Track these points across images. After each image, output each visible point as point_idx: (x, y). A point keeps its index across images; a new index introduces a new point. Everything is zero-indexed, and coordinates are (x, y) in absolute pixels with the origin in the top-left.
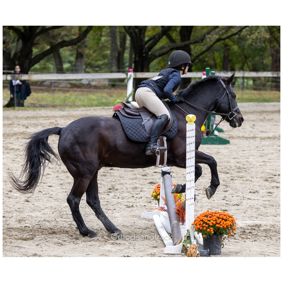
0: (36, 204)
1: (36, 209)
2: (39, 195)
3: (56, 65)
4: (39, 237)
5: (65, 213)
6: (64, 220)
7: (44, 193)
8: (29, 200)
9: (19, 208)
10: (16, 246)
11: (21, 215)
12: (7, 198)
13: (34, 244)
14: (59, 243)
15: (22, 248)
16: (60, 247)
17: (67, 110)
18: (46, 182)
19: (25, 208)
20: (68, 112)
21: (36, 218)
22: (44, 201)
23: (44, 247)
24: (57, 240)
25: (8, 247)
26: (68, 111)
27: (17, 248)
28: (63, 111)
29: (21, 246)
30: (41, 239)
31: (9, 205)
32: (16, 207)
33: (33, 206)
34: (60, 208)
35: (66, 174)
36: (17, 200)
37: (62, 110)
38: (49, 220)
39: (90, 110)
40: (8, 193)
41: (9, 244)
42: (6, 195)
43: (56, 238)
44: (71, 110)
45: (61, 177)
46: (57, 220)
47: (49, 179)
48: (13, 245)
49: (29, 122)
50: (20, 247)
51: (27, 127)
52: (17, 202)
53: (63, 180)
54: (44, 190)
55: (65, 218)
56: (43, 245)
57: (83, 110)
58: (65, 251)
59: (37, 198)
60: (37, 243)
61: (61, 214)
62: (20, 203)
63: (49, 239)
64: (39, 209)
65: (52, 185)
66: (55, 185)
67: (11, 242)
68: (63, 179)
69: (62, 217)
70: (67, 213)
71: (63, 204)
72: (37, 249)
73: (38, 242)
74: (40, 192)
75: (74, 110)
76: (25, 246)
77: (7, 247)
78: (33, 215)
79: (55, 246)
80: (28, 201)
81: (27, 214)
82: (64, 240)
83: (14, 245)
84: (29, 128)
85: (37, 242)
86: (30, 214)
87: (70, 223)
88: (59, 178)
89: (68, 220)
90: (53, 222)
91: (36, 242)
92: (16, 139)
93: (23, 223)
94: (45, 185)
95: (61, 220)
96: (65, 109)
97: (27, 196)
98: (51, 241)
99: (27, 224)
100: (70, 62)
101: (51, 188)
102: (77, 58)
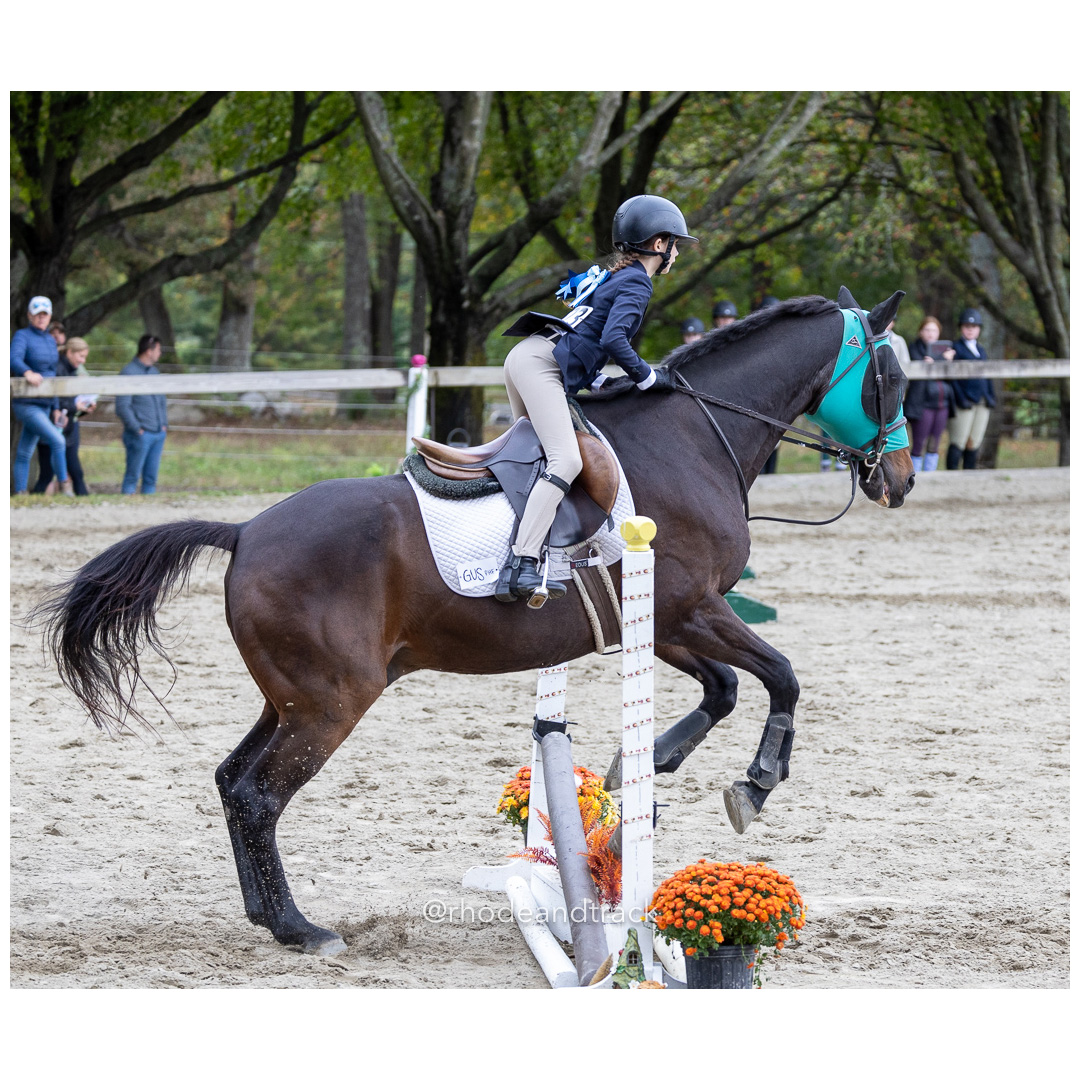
0: (87, 841)
1: (87, 861)
2: (94, 811)
4: (99, 959)
5: (189, 873)
6: (188, 897)
7: (114, 801)
8: (58, 827)
9: (24, 858)
11: (33, 881)
13: (80, 987)
14: (170, 982)
17: (191, 503)
18: (119, 762)
19: (44, 858)
21: (87, 893)
22: (113, 831)
24: (162, 969)
26: (196, 507)
28: (176, 507)
30: (104, 966)
33: (73, 849)
34: (173, 857)
35: (190, 735)
36: (16, 827)
37: (175, 503)
38: (131, 897)
43: (161, 963)
44: (205, 503)
45: (174, 743)
46: (159, 897)
47: (130, 752)
51: (50, 567)
52: (18, 835)
53: (181, 755)
54: (112, 791)
55: (190, 892)
59: (87, 822)
60: (91, 981)
61: (174, 877)
62: (29, 837)
63: (130, 969)
64: (98, 861)
65: (143, 773)
66: (152, 773)
68: (180, 751)
69: (178, 889)
70: (198, 873)
71: (181, 843)
73: (95, 979)
74: (98, 797)
75: (218, 504)
78: (75, 882)
80: (55, 832)
81: (52, 878)
82: (187, 970)
85: (91, 978)
86: (66, 877)
87: (206, 909)
88: (165, 748)
89: (200, 898)
90: (146, 908)
91: (88, 979)
93: (37, 909)
94: (117, 773)
95: (177, 897)
96: (183, 502)
97: (53, 812)
98: (142, 975)
99: (54, 913)
100: (199, 331)
101: (137, 782)
102: (224, 318)
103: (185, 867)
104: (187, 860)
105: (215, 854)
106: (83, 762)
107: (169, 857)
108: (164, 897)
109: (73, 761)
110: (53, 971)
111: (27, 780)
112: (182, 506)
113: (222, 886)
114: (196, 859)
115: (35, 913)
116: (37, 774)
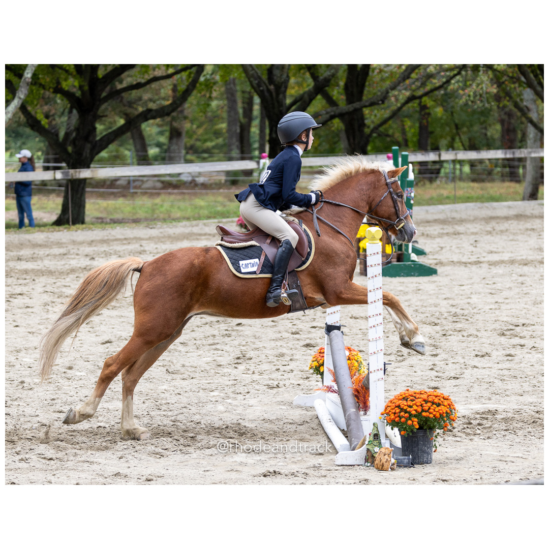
0: (115, 388)
1: (115, 397)
3: (137, 151)
4: (123, 444)
5: (164, 402)
6: (164, 413)
9: (86, 397)
10: (84, 461)
12: (66, 379)
13: (115, 457)
14: (157, 454)
15: (95, 464)
16: (158, 460)
17: (158, 226)
20: (161, 230)
21: (116, 412)
23: (132, 461)
24: (153, 447)
25: (72, 463)
26: (161, 228)
27: (86, 465)
28: (151, 228)
29: (92, 460)
30: (125, 447)
31: (68, 392)
32: (81, 395)
34: (156, 394)
36: (81, 382)
37: (151, 227)
38: (137, 414)
39: (197, 225)
40: (66, 370)
41: (72, 458)
42: (63, 375)
43: (152, 444)
44: (165, 226)
46: (150, 413)
48: (78, 458)
49: (96, 249)
50: (92, 463)
51: (93, 258)
52: (83, 386)
55: (164, 411)
56: (131, 457)
57: (185, 226)
58: (167, 466)
60: (120, 454)
61: (157, 403)
62: (88, 387)
63: (138, 448)
67: (76, 455)
69: (159, 409)
70: (168, 402)
71: (159, 387)
72: (120, 465)
73: (122, 453)
75: (171, 226)
76: (100, 460)
77: (68, 462)
78: (110, 407)
79: (150, 458)
82: (165, 448)
83: (80, 459)
84: (96, 259)
85: (120, 452)
86: (106, 405)
87: (173, 418)
89: (170, 413)
90: (144, 419)
91: (118, 453)
92: (75, 278)
93: (93, 420)
95: (159, 413)
96: (154, 226)
98: (143, 450)
100: (159, 145)
102: (171, 138)
103: (162, 399)
104: (163, 395)
105: (176, 392)
106: (112, 350)
107: (154, 394)
108: (152, 413)
109: (107, 350)
110: (101, 450)
111: (86, 360)
112: (154, 228)
113: (180, 407)
114: (167, 395)
115: (92, 422)
116: (90, 357)
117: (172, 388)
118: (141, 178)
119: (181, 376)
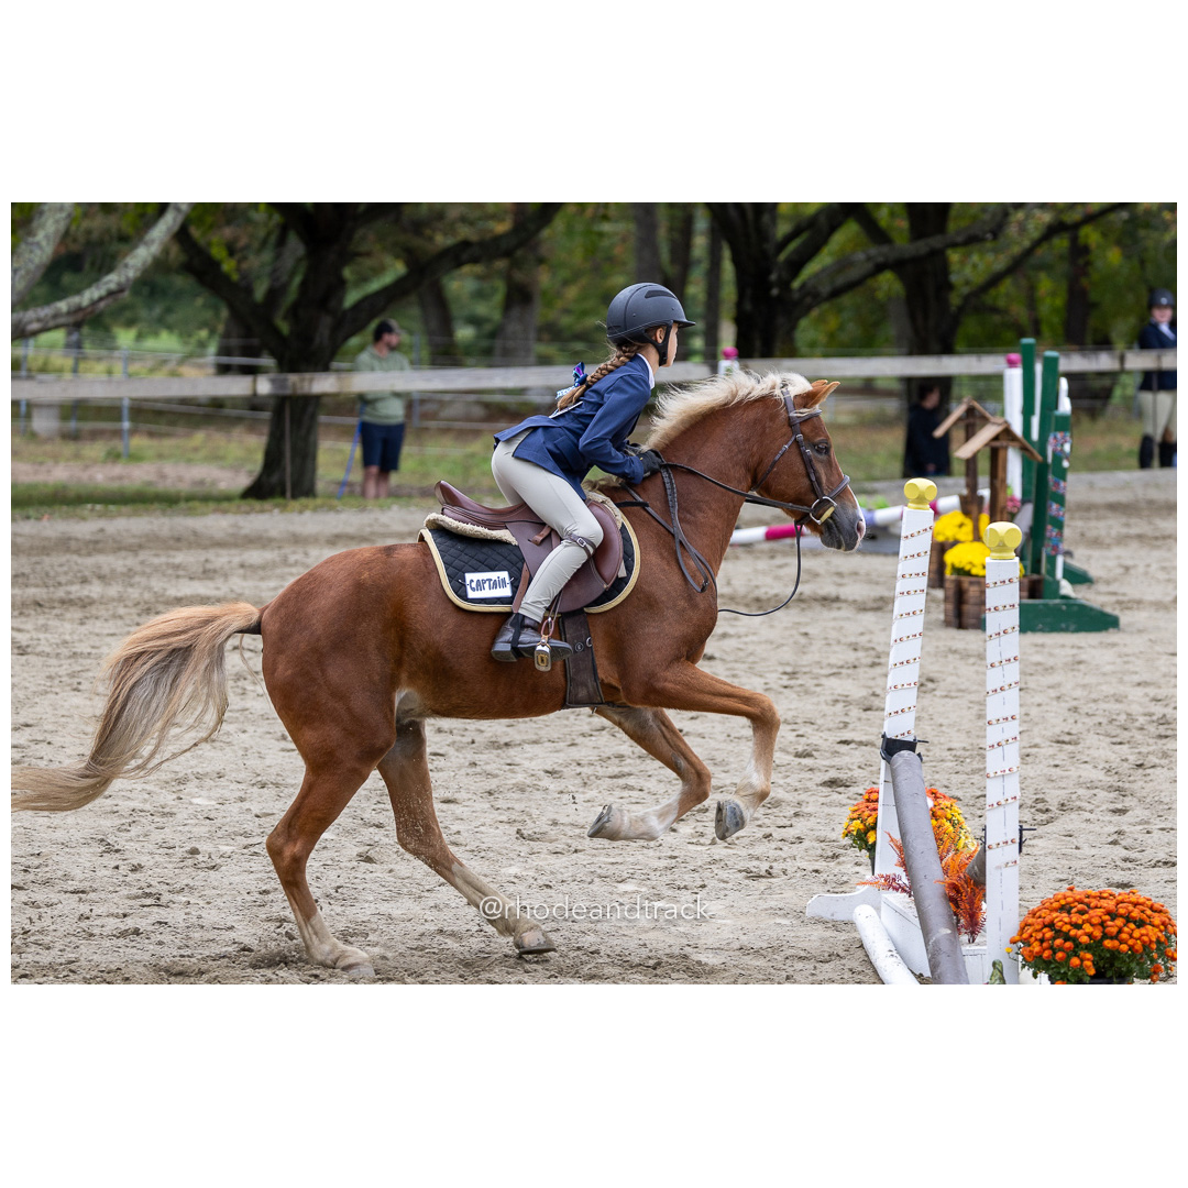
0: (403, 869)
1: (405, 890)
3: (430, 333)
8: (372, 854)
9: (338, 888)
11: (350, 911)
19: (360, 887)
21: (408, 924)
32: (327, 883)
33: (387, 877)
35: (503, 755)
38: (455, 929)
45: (487, 763)
47: (441, 774)
52: (329, 862)
53: (496, 776)
62: (342, 865)
64: (417, 890)
65: (457, 796)
66: (466, 796)
68: (495, 772)
70: (524, 903)
71: (503, 870)
78: (396, 913)
80: (369, 860)
81: (369, 909)
86: (384, 908)
88: (478, 769)
90: (472, 940)
93: (357, 941)
97: (366, 839)
99: (374, 946)
100: (474, 321)
101: (452, 806)
102: (507, 307)
104: (511, 888)
105: (540, 882)
114: (521, 887)
117: (532, 873)
118: (439, 396)
119: (552, 847)
